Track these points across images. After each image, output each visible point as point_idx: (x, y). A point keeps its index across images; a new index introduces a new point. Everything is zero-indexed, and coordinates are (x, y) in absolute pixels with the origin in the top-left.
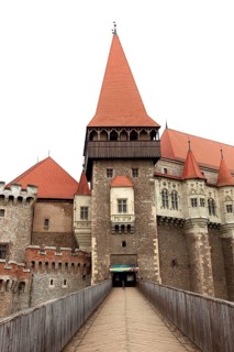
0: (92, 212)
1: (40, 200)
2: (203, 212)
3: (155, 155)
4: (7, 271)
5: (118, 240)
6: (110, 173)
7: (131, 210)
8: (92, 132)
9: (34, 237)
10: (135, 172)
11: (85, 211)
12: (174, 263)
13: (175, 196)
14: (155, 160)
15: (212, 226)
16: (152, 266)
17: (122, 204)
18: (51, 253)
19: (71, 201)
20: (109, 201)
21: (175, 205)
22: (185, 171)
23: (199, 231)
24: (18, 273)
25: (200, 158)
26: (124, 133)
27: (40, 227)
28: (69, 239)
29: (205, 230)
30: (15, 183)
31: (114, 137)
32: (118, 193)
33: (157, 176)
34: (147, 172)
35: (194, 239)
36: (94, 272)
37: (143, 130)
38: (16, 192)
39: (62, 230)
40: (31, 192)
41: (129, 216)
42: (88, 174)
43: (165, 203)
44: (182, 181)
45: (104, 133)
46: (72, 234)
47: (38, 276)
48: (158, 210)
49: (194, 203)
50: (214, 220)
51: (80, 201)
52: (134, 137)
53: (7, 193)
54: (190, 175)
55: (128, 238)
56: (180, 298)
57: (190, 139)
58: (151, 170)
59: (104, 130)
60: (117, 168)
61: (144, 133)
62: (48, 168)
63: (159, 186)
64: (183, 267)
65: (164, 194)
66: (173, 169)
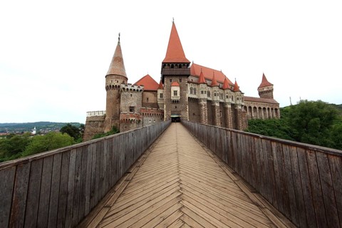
0: (164, 96)
1: (145, 91)
2: (205, 96)
3: (188, 74)
4: (134, 116)
5: (174, 106)
6: (171, 81)
7: (178, 95)
8: (164, 65)
9: (143, 104)
10: (180, 81)
11: (161, 95)
12: (194, 114)
13: (195, 90)
14: (188, 76)
15: (208, 101)
16: (186, 115)
17: (175, 93)
18: (149, 110)
19: (156, 91)
20: (170, 92)
21: (195, 93)
22: (199, 80)
23: (203, 103)
24: (138, 117)
25: (205, 75)
26: (176, 65)
27: (145, 101)
28: (156, 105)
29: (206, 103)
30: (135, 84)
31: (172, 67)
32: (174, 89)
33: (189, 82)
34: (185, 80)
35: (202, 106)
36: (165, 117)
37: (184, 64)
38: (136, 88)
39: (153, 102)
40: (141, 88)
41: (178, 97)
42: (163, 81)
43: (191, 93)
44: (198, 84)
45: (169, 65)
46: (157, 104)
47: (145, 118)
48: (189, 95)
49: (202, 92)
50: (209, 99)
51: (160, 91)
52: (180, 67)
53: (133, 88)
54: (201, 81)
55: (177, 105)
56: (196, 125)
57: (202, 68)
58: (187, 80)
59: (169, 64)
60: (173, 79)
61: (184, 65)
62: (147, 79)
63: (189, 86)
64: (197, 116)
65: (191, 89)
66: (195, 80)
